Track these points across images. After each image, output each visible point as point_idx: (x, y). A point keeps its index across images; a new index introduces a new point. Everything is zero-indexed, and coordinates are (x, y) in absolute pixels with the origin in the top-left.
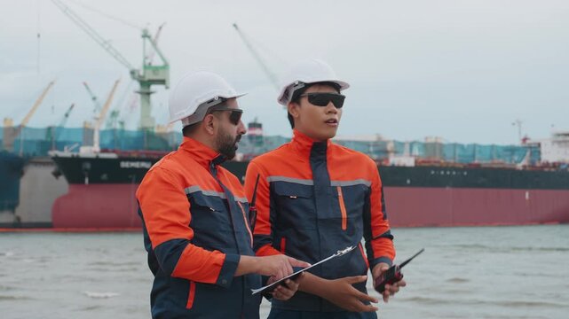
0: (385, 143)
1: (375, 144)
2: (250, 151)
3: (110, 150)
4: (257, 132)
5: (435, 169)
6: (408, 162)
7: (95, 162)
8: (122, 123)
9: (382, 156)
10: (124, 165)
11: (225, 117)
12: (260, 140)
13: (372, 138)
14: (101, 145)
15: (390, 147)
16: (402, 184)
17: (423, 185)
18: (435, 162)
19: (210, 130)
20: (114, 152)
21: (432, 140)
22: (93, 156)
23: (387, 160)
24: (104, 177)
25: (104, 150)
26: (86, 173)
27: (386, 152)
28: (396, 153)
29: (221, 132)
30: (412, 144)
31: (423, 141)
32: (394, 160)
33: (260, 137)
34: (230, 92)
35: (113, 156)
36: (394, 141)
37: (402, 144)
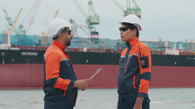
0: (164, 43)
1: (159, 43)
2: (92, 47)
3: (16, 46)
4: (96, 37)
5: (190, 56)
6: (176, 53)
7: (8, 52)
8: (24, 32)
9: (162, 50)
10: (23, 54)
11: (67, 33)
12: (97, 41)
13: (157, 40)
14: (11, 43)
15: (166, 45)
16: (172, 64)
17: (183, 65)
18: (190, 53)
19: (63, 38)
20: (18, 47)
21: (190, 41)
22: (7, 49)
23: (165, 52)
24: (13, 60)
25: (13, 46)
26: (3, 58)
27: (164, 47)
28: (169, 48)
29: (66, 38)
30: (178, 44)
31: (185, 42)
32: (168, 52)
33: (98, 39)
34: (67, 25)
35: (18, 49)
36: (169, 42)
37: (173, 43)
